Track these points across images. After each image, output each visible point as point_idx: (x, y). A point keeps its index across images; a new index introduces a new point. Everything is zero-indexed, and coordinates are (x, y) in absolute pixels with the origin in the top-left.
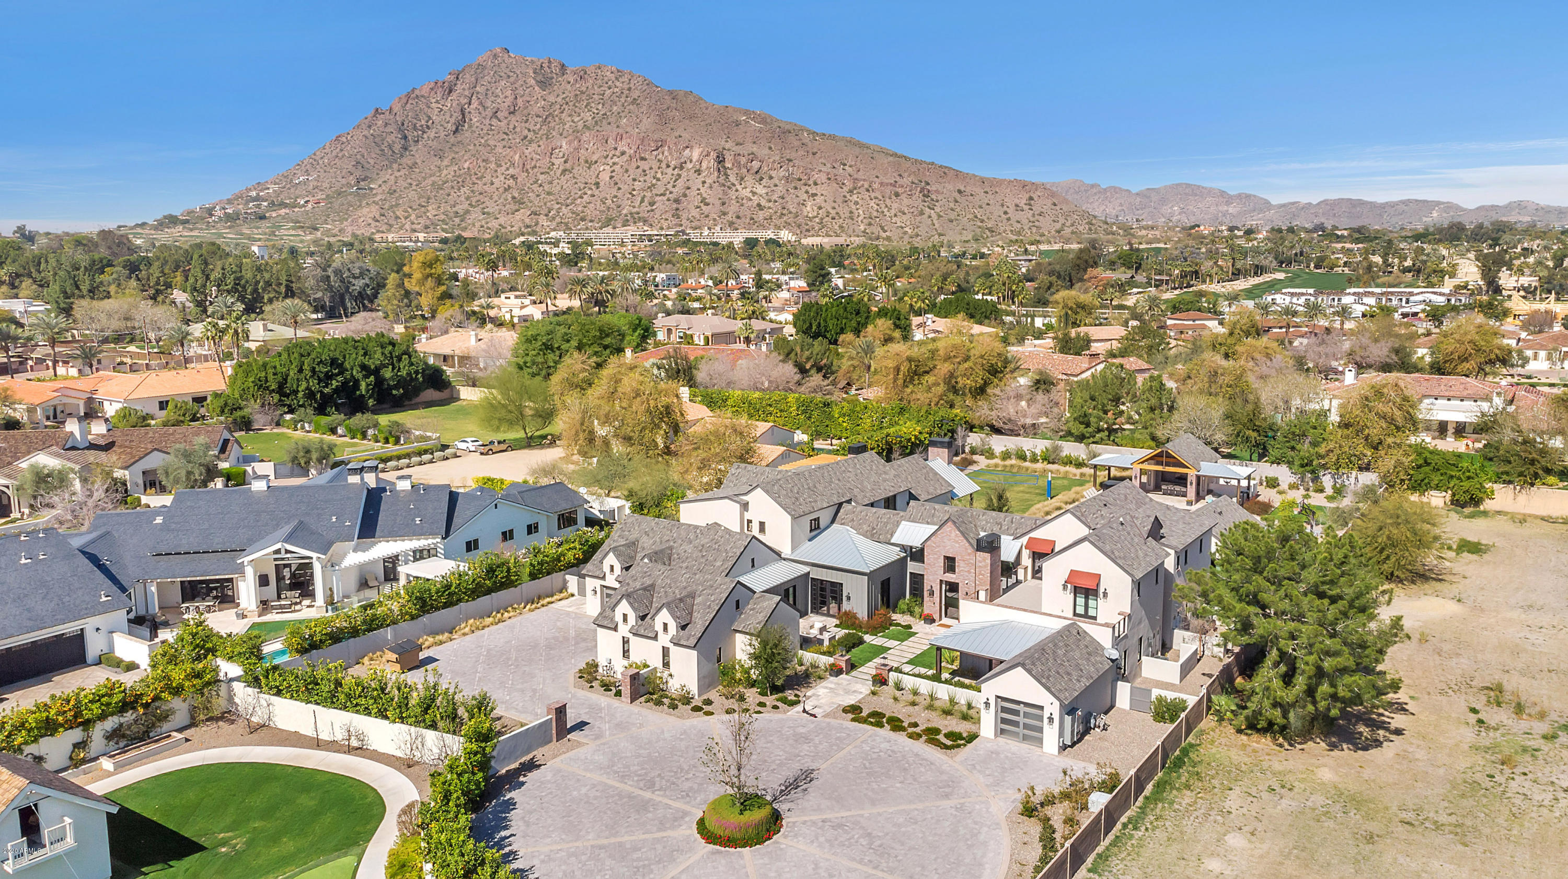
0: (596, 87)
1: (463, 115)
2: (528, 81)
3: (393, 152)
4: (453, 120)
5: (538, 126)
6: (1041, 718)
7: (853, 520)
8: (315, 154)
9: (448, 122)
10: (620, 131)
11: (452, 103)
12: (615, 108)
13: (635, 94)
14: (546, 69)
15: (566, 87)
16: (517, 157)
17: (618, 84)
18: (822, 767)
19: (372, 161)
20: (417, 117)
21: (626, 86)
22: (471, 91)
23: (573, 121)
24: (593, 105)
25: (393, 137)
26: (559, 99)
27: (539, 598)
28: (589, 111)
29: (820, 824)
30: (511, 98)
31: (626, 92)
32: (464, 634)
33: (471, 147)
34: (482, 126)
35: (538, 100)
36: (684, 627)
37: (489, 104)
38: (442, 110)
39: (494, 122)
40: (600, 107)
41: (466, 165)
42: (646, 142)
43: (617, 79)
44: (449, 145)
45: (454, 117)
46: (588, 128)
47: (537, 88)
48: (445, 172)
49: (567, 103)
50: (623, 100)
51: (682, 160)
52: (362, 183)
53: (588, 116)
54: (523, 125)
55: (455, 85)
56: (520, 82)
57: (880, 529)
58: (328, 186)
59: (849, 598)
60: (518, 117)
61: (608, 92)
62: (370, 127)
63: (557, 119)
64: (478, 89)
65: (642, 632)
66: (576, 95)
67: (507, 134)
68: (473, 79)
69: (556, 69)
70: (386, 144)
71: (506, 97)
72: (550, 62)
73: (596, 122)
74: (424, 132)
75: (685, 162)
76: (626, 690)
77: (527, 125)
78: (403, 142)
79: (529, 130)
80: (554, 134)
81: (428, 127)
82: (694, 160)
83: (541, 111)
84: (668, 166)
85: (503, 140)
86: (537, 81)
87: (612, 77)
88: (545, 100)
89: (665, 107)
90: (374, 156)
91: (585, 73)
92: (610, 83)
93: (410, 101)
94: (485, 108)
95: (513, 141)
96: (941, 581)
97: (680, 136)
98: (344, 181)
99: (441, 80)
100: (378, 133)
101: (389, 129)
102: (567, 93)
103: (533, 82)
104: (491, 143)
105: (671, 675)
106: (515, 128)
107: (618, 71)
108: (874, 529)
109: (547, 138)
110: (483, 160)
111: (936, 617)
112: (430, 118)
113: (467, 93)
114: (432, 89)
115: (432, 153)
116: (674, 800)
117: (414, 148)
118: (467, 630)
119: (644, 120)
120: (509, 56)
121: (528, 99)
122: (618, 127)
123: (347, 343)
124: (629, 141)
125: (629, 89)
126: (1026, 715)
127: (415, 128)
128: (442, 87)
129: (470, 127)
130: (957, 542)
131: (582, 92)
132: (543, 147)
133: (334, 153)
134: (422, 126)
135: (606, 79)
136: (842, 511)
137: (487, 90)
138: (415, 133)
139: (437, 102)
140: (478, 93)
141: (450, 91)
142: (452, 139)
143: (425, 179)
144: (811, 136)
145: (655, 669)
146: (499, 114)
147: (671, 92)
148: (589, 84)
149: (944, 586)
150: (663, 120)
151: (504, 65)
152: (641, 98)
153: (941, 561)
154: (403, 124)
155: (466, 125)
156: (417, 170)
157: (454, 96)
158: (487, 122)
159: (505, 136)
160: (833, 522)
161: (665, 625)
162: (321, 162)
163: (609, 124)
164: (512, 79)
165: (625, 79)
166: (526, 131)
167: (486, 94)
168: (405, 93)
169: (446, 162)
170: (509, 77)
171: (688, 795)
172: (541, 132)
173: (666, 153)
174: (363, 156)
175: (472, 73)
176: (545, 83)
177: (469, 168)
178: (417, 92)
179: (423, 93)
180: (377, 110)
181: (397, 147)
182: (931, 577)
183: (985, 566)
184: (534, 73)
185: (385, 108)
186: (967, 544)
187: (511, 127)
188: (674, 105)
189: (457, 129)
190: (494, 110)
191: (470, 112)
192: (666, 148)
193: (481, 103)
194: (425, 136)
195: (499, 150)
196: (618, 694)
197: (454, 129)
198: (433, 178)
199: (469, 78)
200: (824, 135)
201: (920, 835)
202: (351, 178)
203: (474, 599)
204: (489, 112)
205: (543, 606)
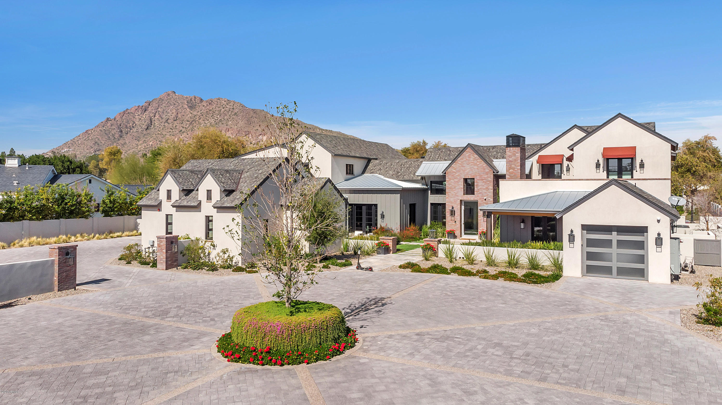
0: (217, 108)
1: (151, 121)
2: (184, 106)
3: (115, 138)
4: (146, 124)
5: (188, 125)
6: (641, 245)
7: (380, 169)
8: (74, 139)
9: (143, 125)
10: (228, 127)
11: (146, 116)
12: (226, 117)
13: (236, 111)
14: (193, 101)
15: (202, 108)
16: (176, 140)
17: (228, 106)
18: (394, 297)
19: (103, 142)
20: (128, 122)
21: (232, 107)
22: (156, 110)
23: (205, 123)
24: (215, 116)
25: (115, 131)
26: (199, 114)
27: (111, 232)
28: (213, 118)
29: (416, 337)
30: (175, 114)
31: (231, 110)
32: (22, 246)
33: (154, 135)
34: (160, 126)
35: (188, 114)
36: (229, 192)
37: (164, 116)
38: (141, 119)
39: (166, 124)
40: (219, 116)
41: (151, 143)
42: (240, 132)
43: (227, 104)
44: (143, 135)
45: (146, 123)
46: (213, 126)
47: (188, 109)
48: (140, 146)
49: (202, 115)
50: (230, 113)
51: (258, 141)
52: (97, 152)
53: (212, 121)
54: (180, 125)
55: (148, 107)
56: (180, 107)
57: (404, 172)
58: (79, 153)
59: (383, 216)
60: (178, 121)
61: (223, 110)
62: (103, 127)
63: (197, 122)
64: (159, 109)
65: (185, 203)
66: (207, 112)
67: (172, 129)
68: (157, 105)
69: (198, 101)
70: (111, 134)
71: (173, 113)
72: (195, 98)
73: (216, 123)
74: (131, 129)
75: (260, 142)
76: (161, 257)
77: (182, 125)
78: (120, 133)
79: (183, 127)
80: (195, 128)
81: (133, 127)
82: (264, 141)
83: (189, 119)
84: (251, 143)
85: (170, 132)
86: (188, 106)
87: (225, 103)
88: (191, 114)
89: (250, 116)
90: (104, 139)
91: (212, 102)
92: (224, 106)
93: (125, 115)
94: (162, 118)
95: (175, 133)
96: (461, 201)
97: (257, 130)
98: (88, 151)
99: (141, 105)
100: (107, 129)
101: (113, 127)
102: (203, 111)
103: (186, 106)
104: (164, 133)
105: (214, 246)
106: (176, 126)
107: (228, 101)
108: (398, 172)
109: (192, 131)
110: (160, 141)
111: (457, 233)
112: (134, 123)
113: (153, 111)
114: (136, 110)
115: (134, 138)
116: (191, 324)
117: (125, 136)
118: (26, 244)
119: (240, 122)
120: (175, 95)
121: (184, 114)
122: (227, 125)
123: (39, 158)
124: (232, 132)
125: (233, 109)
126: (621, 244)
127: (126, 127)
128: (141, 108)
129: (154, 126)
130: (475, 164)
131: (210, 110)
132: (189, 135)
133: (84, 138)
134: (130, 126)
135: (222, 104)
136: (370, 164)
137: (164, 110)
138: (127, 130)
139: (139, 115)
140: (159, 111)
141: (145, 111)
142: (145, 132)
143: (129, 150)
144: (321, 131)
145: (198, 240)
146: (169, 121)
147: (253, 110)
148: (214, 107)
149: (463, 207)
150: (249, 122)
151: (173, 99)
152: (239, 113)
153: (461, 184)
154: (120, 125)
155: (152, 126)
156: (126, 146)
157: (147, 112)
158: (163, 124)
159: (171, 130)
160: (364, 172)
161: (209, 192)
162: (77, 143)
163: (223, 124)
164: (176, 106)
165: (232, 104)
166: (182, 128)
167: (163, 112)
168: (122, 111)
169: (141, 142)
170: (175, 104)
171: (213, 320)
172: (189, 128)
173: (250, 137)
174: (99, 139)
175: (157, 102)
176: (192, 107)
177: (152, 145)
178: (129, 111)
179: (132, 111)
180: (108, 119)
181: (117, 136)
182: (452, 199)
183: (515, 160)
184: (187, 102)
185: (112, 118)
186: (485, 165)
187: (174, 126)
188: (255, 116)
189: (148, 128)
190: (167, 119)
191: (154, 120)
192: (250, 135)
193: (160, 116)
194: (131, 131)
195: (168, 136)
196: (154, 265)
197: (146, 128)
198: (133, 150)
199: (155, 105)
200: (327, 130)
201: (581, 344)
202: (92, 149)
203: (37, 219)
204: (164, 120)
205: (112, 237)
